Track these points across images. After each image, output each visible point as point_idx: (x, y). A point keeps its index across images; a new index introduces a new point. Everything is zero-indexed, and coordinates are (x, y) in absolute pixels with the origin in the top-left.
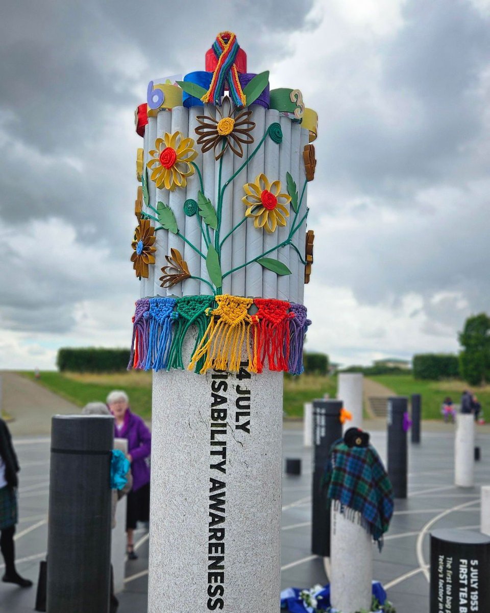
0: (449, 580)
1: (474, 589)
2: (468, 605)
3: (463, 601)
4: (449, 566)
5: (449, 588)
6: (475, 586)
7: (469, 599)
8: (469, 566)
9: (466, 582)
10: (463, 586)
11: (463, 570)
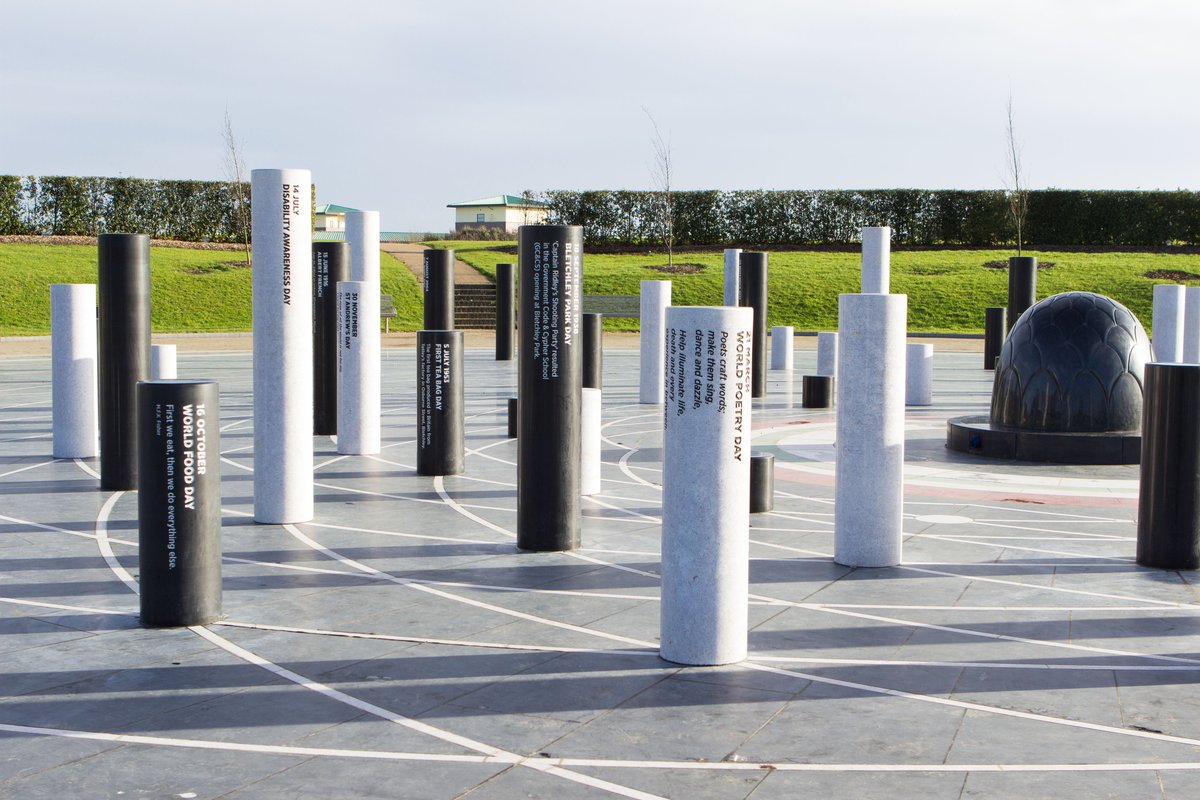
0: (428, 361)
1: (446, 367)
2: (442, 379)
3: (439, 376)
4: (428, 351)
5: (428, 367)
6: (447, 364)
7: (443, 374)
8: (443, 349)
9: (440, 361)
10: (438, 364)
11: (438, 352)
